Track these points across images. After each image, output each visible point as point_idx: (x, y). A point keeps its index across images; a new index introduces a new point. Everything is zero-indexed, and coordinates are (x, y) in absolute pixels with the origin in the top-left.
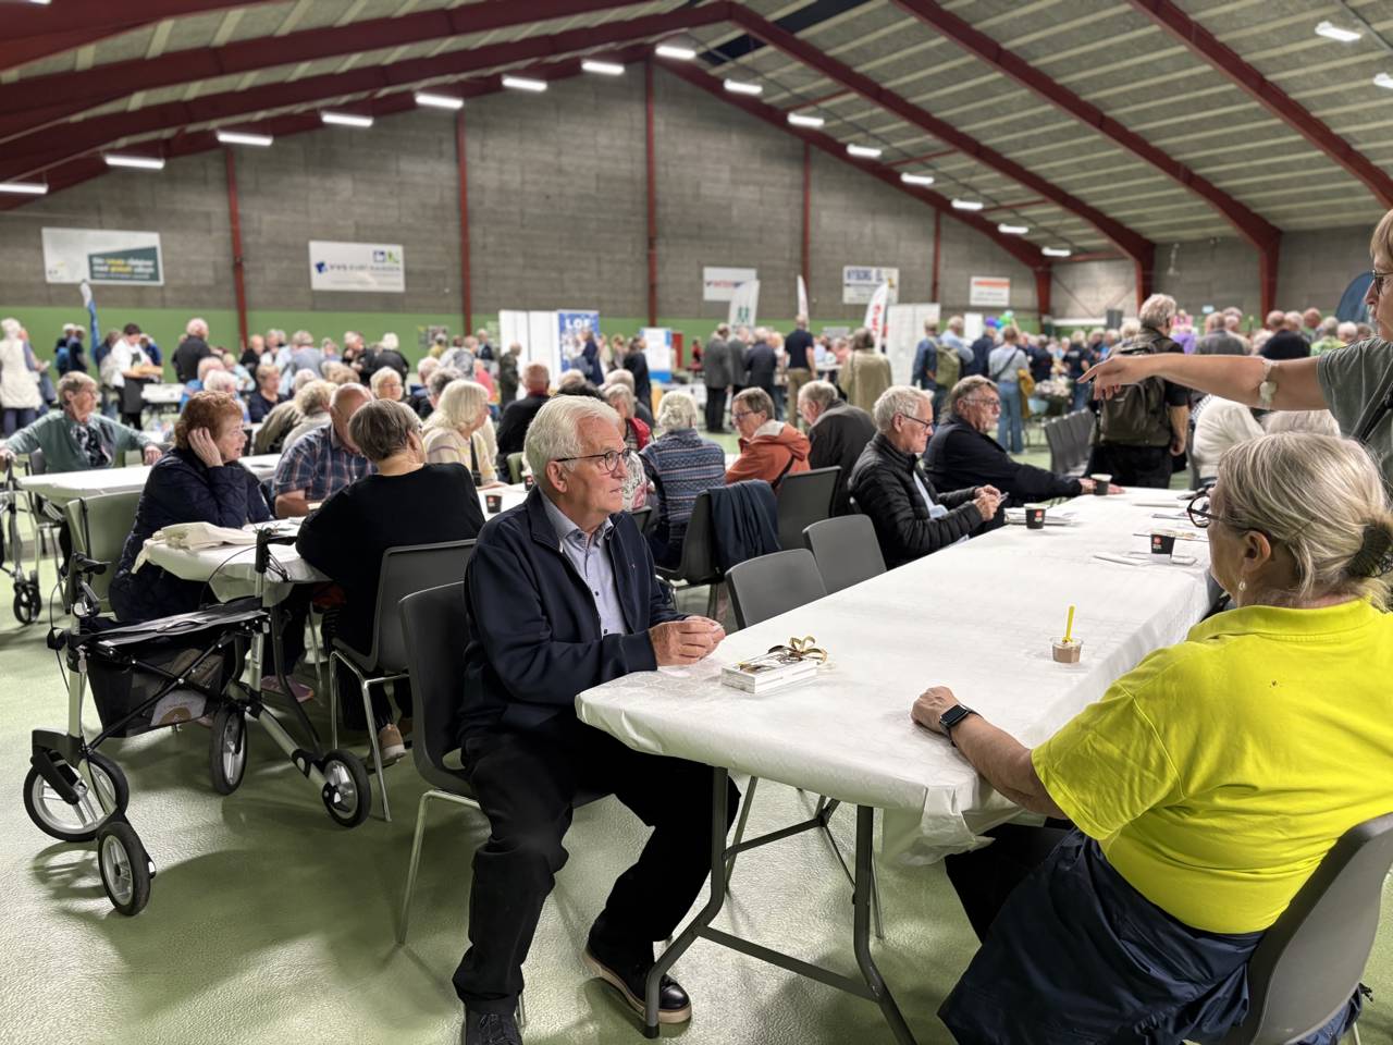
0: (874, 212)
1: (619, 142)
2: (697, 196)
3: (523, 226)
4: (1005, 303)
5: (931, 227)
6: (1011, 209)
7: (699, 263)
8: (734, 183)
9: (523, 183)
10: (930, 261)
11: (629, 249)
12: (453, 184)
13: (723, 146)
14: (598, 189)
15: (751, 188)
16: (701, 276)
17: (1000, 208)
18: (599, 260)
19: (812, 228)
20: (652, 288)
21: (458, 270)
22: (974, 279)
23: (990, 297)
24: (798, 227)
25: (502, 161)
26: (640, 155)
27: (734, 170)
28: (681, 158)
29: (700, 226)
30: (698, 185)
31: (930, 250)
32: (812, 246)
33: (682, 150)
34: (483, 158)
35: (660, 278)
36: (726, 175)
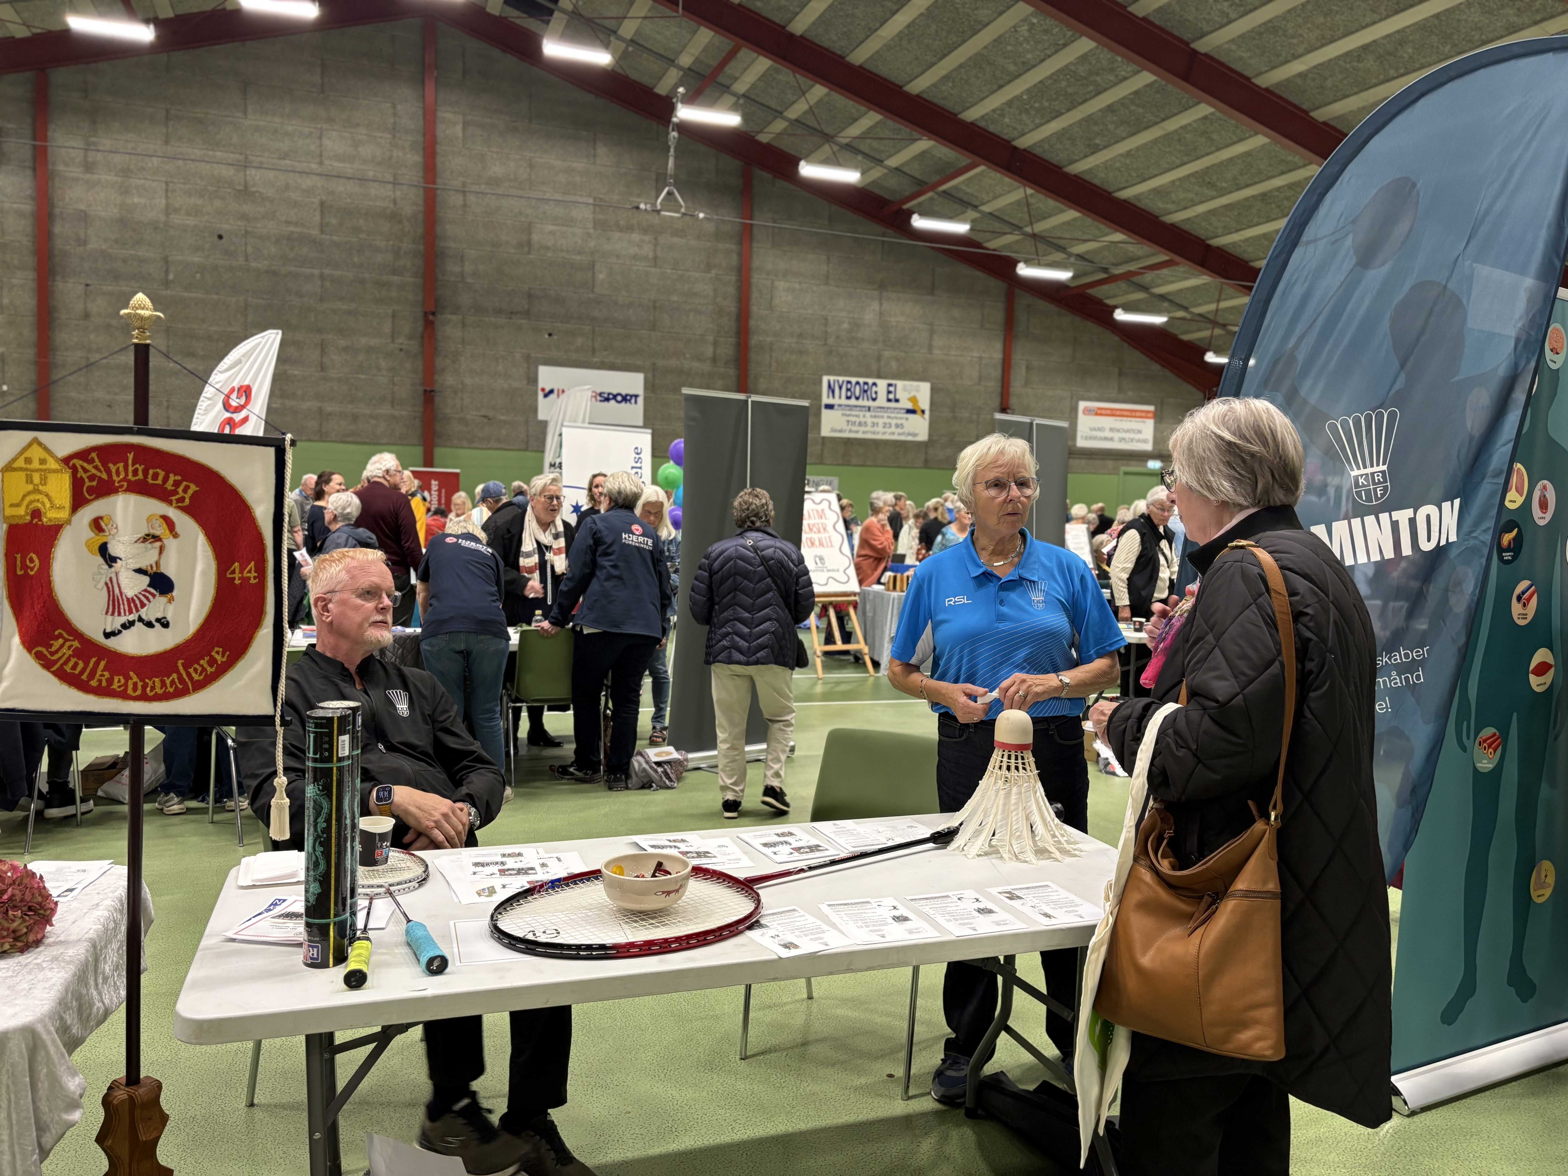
0: (882, 286)
1: (366, 151)
2: (527, 245)
3: (167, 284)
4: (1149, 447)
5: (998, 314)
6: (1127, 277)
7: (528, 358)
8: (601, 225)
9: (169, 210)
10: (996, 373)
11: (387, 327)
12: (28, 207)
13: (580, 164)
14: (323, 227)
15: (636, 237)
16: (533, 380)
17: (1112, 279)
18: (323, 347)
19: (757, 309)
20: (429, 396)
21: (30, 353)
22: (1082, 405)
23: (1116, 436)
24: (731, 306)
25: (126, 172)
26: (412, 174)
27: (599, 205)
28: (495, 182)
29: (530, 296)
30: (529, 228)
31: (996, 353)
32: (754, 340)
33: (497, 170)
34: (89, 167)
35: (447, 380)
36: (584, 213)
